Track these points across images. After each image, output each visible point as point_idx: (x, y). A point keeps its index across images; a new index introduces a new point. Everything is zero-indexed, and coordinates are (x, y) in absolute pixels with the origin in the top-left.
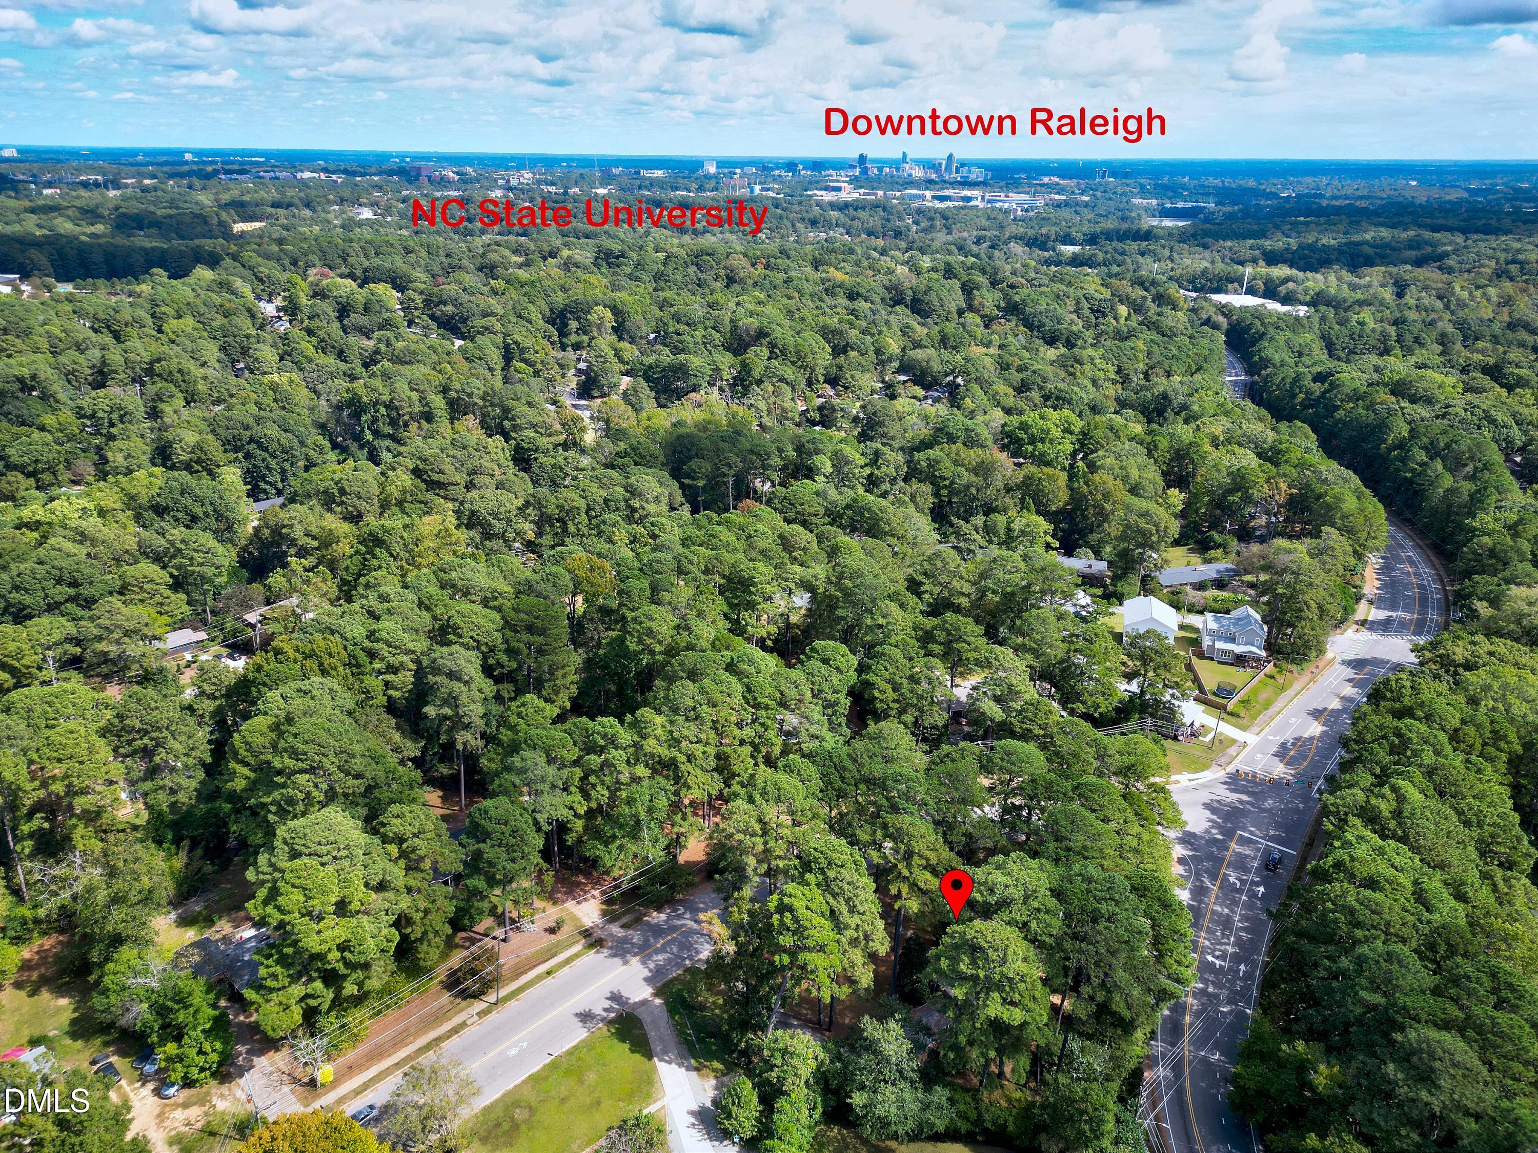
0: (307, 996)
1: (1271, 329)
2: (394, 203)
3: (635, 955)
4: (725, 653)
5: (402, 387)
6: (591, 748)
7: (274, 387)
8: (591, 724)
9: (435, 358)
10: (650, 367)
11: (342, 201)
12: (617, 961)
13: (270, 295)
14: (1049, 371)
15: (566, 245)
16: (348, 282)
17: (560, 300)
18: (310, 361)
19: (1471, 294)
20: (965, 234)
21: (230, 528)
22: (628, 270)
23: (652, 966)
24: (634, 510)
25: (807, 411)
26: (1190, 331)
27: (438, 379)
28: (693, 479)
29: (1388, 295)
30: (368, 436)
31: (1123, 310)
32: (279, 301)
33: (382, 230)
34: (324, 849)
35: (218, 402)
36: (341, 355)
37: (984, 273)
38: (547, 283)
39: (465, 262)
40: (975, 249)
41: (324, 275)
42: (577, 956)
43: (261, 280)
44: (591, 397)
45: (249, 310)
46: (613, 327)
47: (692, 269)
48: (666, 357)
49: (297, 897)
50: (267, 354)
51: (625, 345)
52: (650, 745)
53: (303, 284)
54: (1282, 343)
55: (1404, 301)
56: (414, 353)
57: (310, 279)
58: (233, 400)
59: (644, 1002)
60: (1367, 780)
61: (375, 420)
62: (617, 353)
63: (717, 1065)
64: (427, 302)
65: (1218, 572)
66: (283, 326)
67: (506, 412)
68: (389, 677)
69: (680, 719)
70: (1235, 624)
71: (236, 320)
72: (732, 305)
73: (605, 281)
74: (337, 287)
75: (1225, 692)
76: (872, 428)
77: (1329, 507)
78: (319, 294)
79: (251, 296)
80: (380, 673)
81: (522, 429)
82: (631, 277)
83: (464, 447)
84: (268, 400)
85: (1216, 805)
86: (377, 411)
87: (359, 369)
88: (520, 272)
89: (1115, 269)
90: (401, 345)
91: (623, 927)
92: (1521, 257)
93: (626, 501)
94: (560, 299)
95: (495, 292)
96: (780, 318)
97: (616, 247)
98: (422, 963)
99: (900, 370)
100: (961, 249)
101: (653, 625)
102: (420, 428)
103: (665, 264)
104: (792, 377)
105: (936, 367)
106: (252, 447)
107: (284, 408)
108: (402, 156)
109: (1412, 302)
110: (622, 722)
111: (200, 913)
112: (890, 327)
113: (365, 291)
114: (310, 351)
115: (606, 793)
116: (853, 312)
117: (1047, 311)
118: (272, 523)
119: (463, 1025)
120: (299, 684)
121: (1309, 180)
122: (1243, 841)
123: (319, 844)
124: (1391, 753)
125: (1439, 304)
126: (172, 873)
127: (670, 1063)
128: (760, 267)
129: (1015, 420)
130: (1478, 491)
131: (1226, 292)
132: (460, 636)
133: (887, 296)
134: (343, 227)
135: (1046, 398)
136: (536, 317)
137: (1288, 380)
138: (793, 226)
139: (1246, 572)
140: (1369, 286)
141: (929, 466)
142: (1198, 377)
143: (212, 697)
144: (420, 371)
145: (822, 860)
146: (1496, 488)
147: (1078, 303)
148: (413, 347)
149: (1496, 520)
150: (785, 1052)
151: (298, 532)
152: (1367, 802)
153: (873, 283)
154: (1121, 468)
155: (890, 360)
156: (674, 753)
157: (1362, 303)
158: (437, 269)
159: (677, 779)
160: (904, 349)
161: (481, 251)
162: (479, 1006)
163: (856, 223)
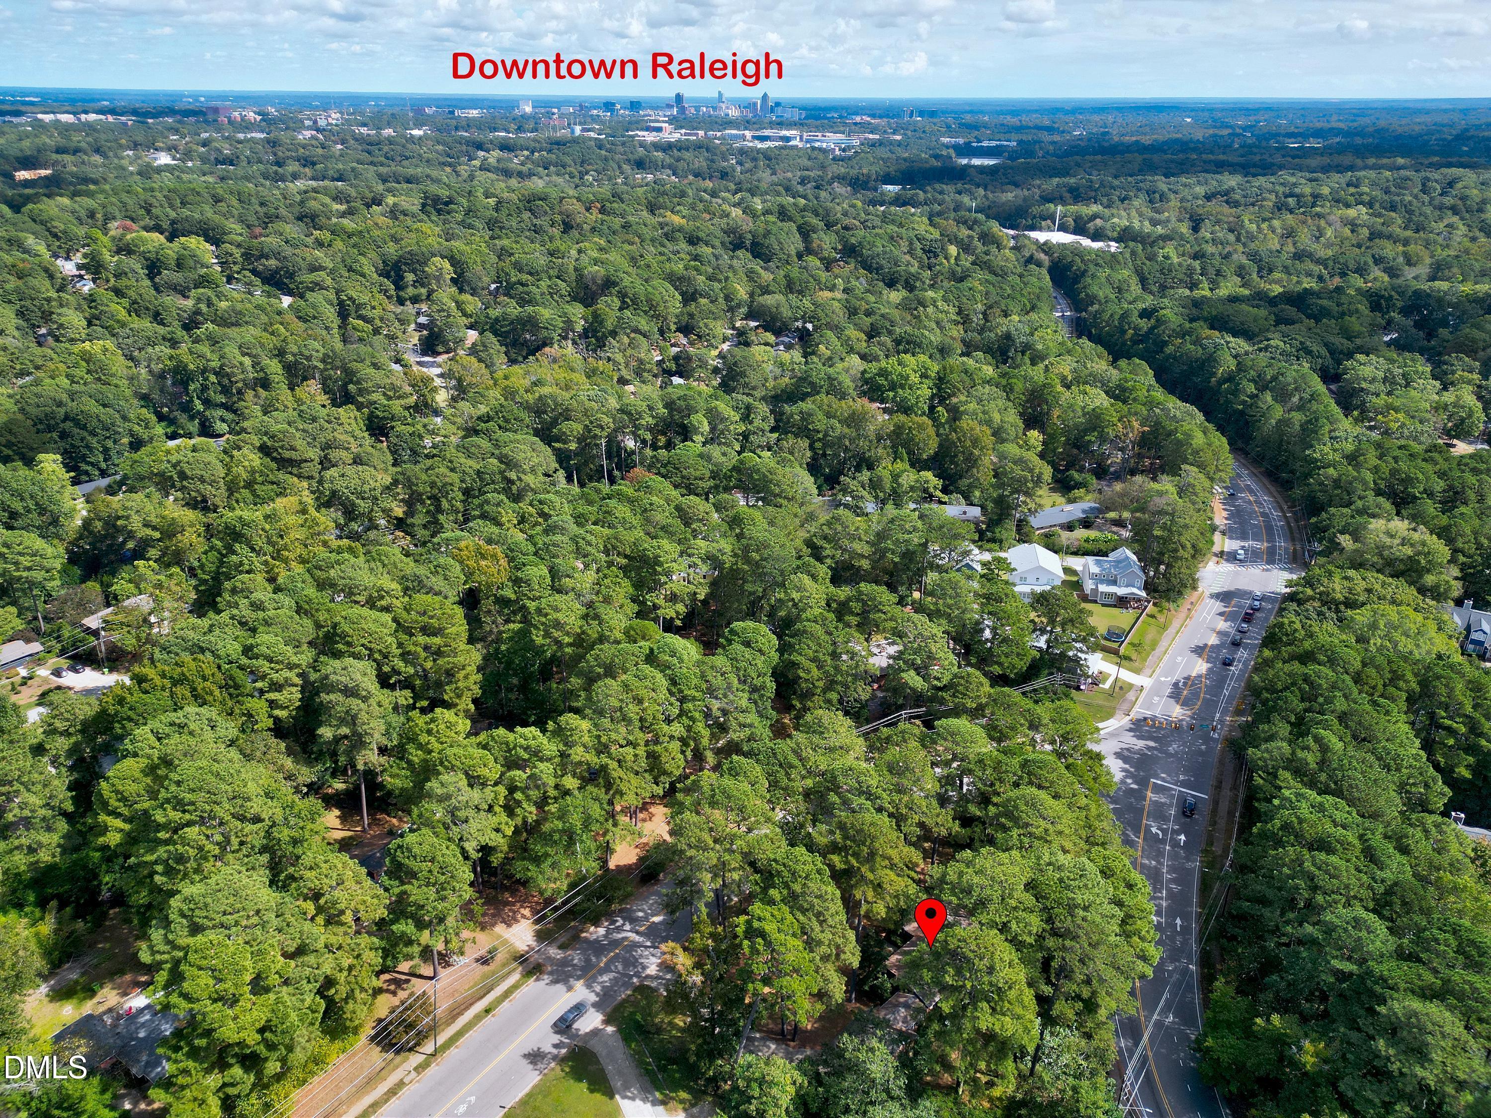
0: (225, 1085)
1: (1091, 266)
2: (195, 147)
3: (578, 979)
4: (642, 643)
5: (232, 351)
6: (512, 763)
7: (87, 358)
8: (511, 737)
9: (264, 318)
10: (497, 320)
11: (135, 146)
12: (560, 987)
13: (68, 253)
14: (896, 314)
15: (389, 190)
16: (156, 236)
17: (392, 251)
18: (123, 325)
19: (1258, 227)
20: (789, 175)
21: (55, 522)
22: (459, 217)
23: (598, 988)
24: (510, 482)
25: (662, 361)
26: (1019, 270)
27: (271, 342)
28: (565, 443)
29: (1184, 229)
30: (199, 406)
31: (953, 250)
32: (78, 258)
33: (185, 177)
34: (230, 919)
35: (22, 374)
36: (157, 317)
37: (817, 215)
38: (376, 233)
39: (283, 212)
40: (800, 188)
41: (126, 229)
42: (515, 987)
43: (55, 236)
44: (437, 354)
45: (46, 270)
46: (452, 279)
47: (526, 215)
48: (513, 309)
49: (205, 980)
50: (74, 319)
51: (466, 297)
52: (578, 754)
53: (105, 240)
54: (1103, 280)
55: (1200, 235)
56: (240, 313)
57: (112, 233)
58: (40, 374)
59: (595, 1032)
60: (1284, 729)
61: (205, 388)
62: (459, 305)
63: (683, 1095)
64: (247, 256)
65: (1084, 511)
66: (87, 287)
67: (350, 375)
68: (272, 696)
69: (606, 722)
70: (1115, 567)
71: (32, 282)
72: (574, 253)
73: (437, 230)
74: (144, 241)
75: (1115, 635)
76: (733, 379)
77: (1179, 443)
78: (124, 249)
79: (47, 255)
80: (262, 692)
81: (369, 393)
82: (463, 224)
83: (314, 420)
84: (81, 372)
85: (1126, 753)
86: (206, 379)
87: (180, 333)
88: (346, 222)
89: (937, 207)
90: (224, 305)
91: (562, 947)
92: (1297, 190)
93: (502, 472)
94: (391, 249)
95: (320, 244)
96: (625, 265)
97: (444, 193)
98: (348, 1023)
99: (749, 316)
100: (787, 189)
101: (560, 616)
102: (256, 396)
103: (497, 210)
104: (646, 328)
105: (786, 313)
106: (69, 424)
107: (99, 379)
108: (195, 96)
109: (1208, 236)
110: (544, 731)
111: (76, 982)
112: (735, 272)
113: (176, 245)
114: (122, 314)
115: (533, 809)
116: (696, 258)
117: (885, 253)
118: (104, 515)
119: (401, 1084)
120: (172, 716)
121: (1096, 118)
122: (1158, 789)
123: (225, 914)
124: (1303, 700)
125: (1232, 238)
126: (40, 942)
127: (633, 1099)
128: (595, 211)
129: (874, 367)
130: (1309, 422)
131: (1040, 229)
132: (349, 644)
133: (727, 239)
134: (140, 173)
135: (898, 342)
136: (369, 270)
137: (1117, 317)
138: (620, 167)
139: (1108, 509)
140: (1168, 221)
141: (803, 419)
142: (1033, 316)
143: (66, 734)
144: (250, 333)
145: (786, 874)
146: (1327, 418)
147: (911, 244)
148: (239, 306)
149: (1335, 450)
150: (762, 1082)
151: (136, 523)
152: (1293, 753)
153: (709, 226)
154: (984, 413)
155: (739, 306)
156: (604, 760)
157: (1166, 238)
158: (252, 219)
159: (608, 786)
160: (752, 295)
161: (298, 198)
162: (415, 1059)
163: (682, 164)
